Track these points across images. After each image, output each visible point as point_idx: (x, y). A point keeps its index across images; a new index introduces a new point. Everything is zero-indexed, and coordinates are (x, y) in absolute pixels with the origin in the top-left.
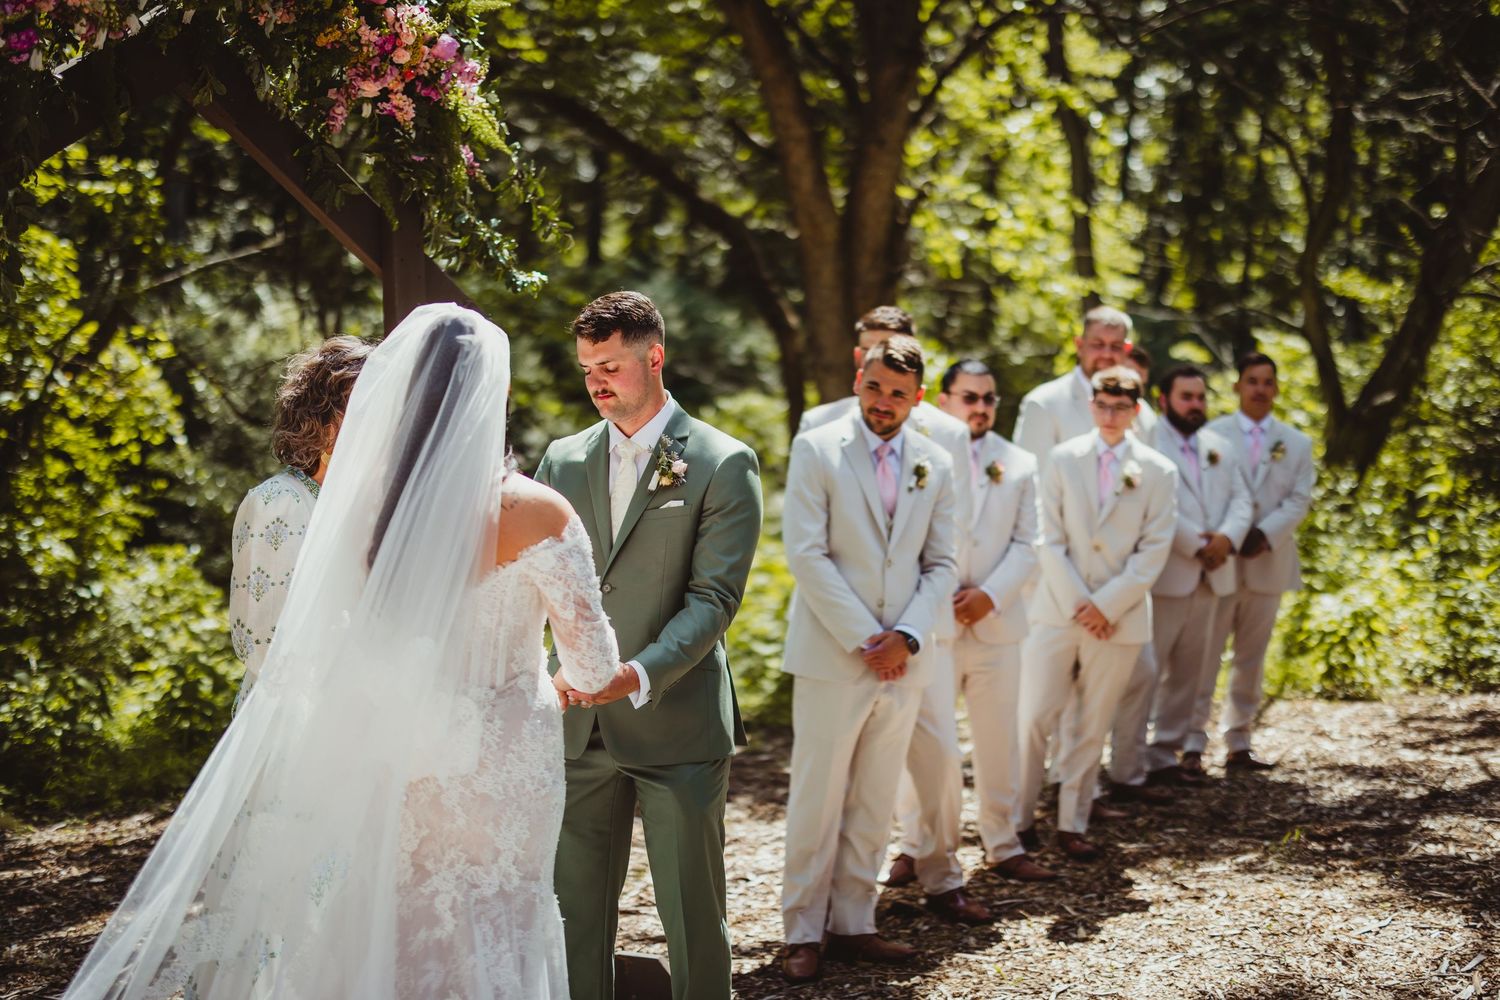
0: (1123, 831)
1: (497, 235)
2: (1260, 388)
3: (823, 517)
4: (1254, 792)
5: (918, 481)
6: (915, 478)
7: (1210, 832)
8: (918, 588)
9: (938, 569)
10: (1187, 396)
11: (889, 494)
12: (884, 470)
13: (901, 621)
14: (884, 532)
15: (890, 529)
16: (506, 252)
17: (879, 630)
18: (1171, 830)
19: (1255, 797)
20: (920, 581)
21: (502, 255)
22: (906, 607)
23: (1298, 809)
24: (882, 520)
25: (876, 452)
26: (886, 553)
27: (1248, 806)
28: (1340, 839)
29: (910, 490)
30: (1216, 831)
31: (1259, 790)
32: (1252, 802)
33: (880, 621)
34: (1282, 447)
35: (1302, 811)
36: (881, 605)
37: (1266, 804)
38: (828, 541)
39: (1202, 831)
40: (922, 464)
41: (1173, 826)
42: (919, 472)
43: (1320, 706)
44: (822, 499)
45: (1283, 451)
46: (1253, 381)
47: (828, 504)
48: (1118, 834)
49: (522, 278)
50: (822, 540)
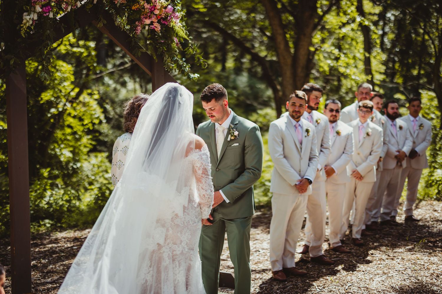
0: (372, 239)
1: (185, 63)
2: (416, 108)
3: (282, 146)
4: (413, 228)
5: (308, 134)
6: (306, 133)
7: (399, 240)
8: (309, 165)
9: (314, 159)
10: (393, 108)
11: (300, 137)
12: (298, 131)
13: (306, 175)
14: (300, 150)
15: (301, 149)
16: (187, 68)
17: (300, 178)
18: (386, 239)
19: (413, 229)
20: (309, 163)
21: (186, 69)
22: (307, 171)
23: (426, 233)
24: (299, 146)
25: (295, 126)
26: (300, 156)
27: (411, 232)
28: (438, 242)
29: (306, 136)
30: (401, 239)
31: (414, 227)
32: (412, 231)
33: (300, 175)
34: (423, 125)
35: (427, 234)
36: (300, 171)
37: (416, 231)
38: (284, 153)
39: (396, 239)
40: (308, 129)
41: (387, 238)
42: (307, 131)
43: (435, 203)
44: (281, 141)
45: (423, 127)
46: (414, 106)
47: (283, 142)
48: (371, 240)
49: (192, 76)
50: (282, 153)
